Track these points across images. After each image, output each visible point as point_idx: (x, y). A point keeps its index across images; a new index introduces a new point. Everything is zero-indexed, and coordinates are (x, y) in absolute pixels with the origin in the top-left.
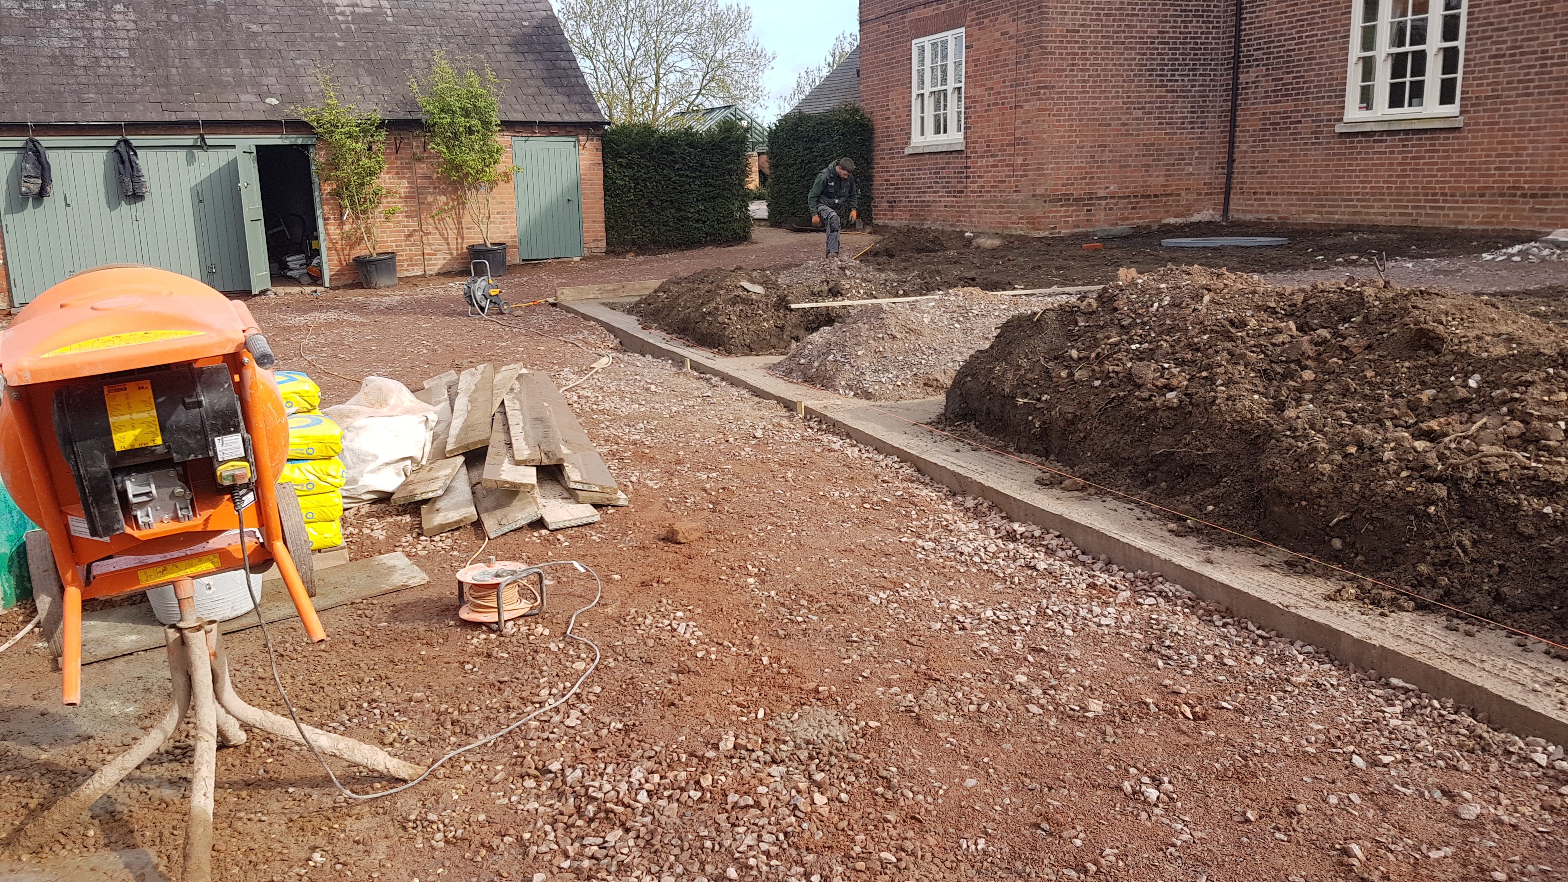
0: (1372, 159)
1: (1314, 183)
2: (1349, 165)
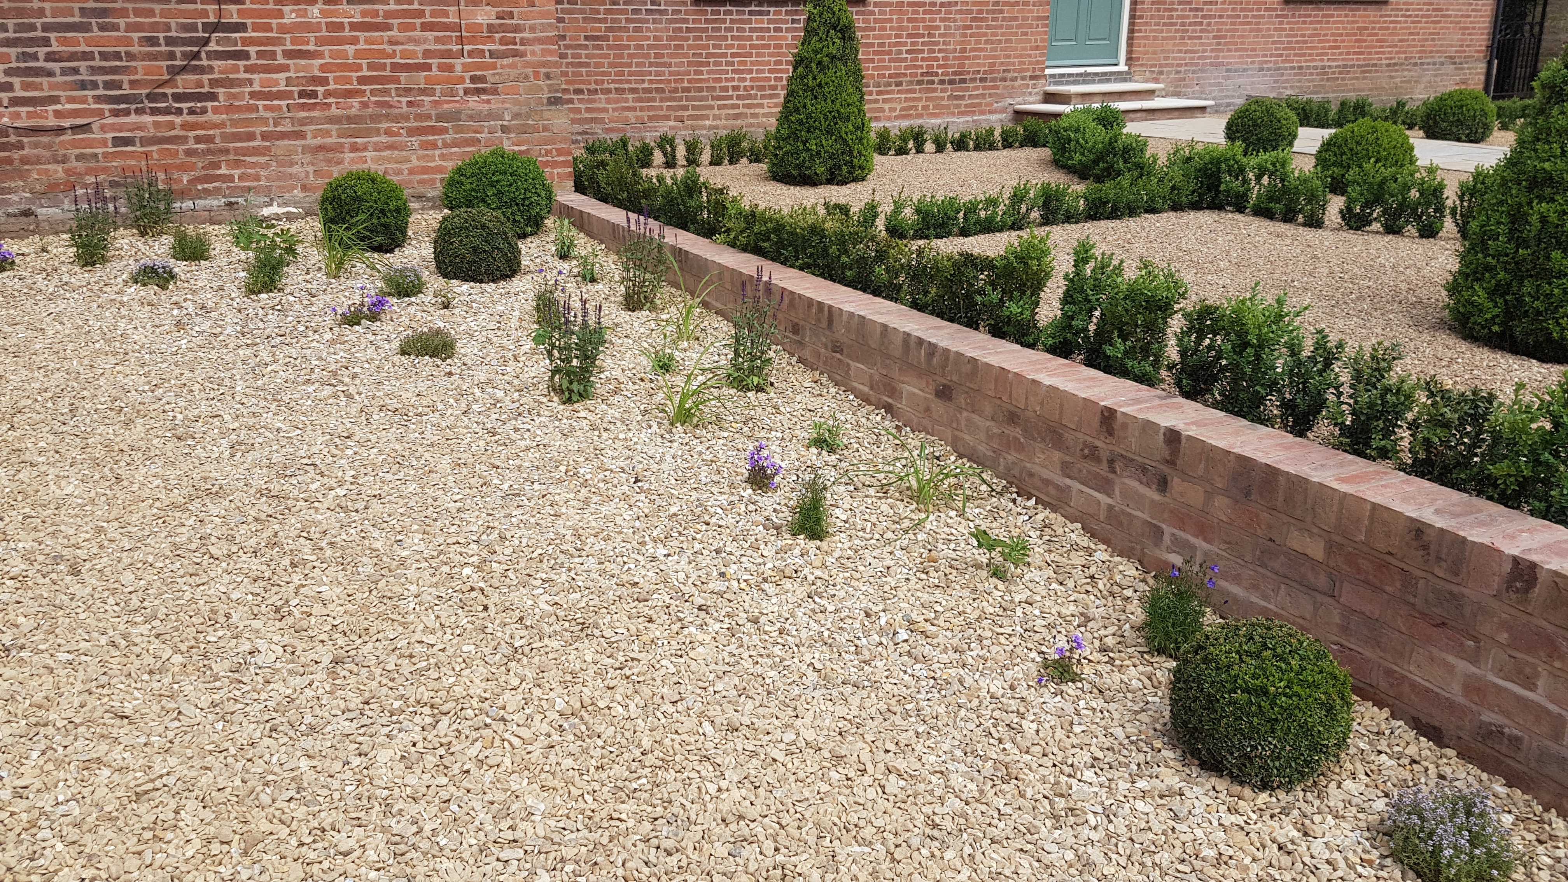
0: (750, 38)
1: (657, 74)
2: (715, 46)
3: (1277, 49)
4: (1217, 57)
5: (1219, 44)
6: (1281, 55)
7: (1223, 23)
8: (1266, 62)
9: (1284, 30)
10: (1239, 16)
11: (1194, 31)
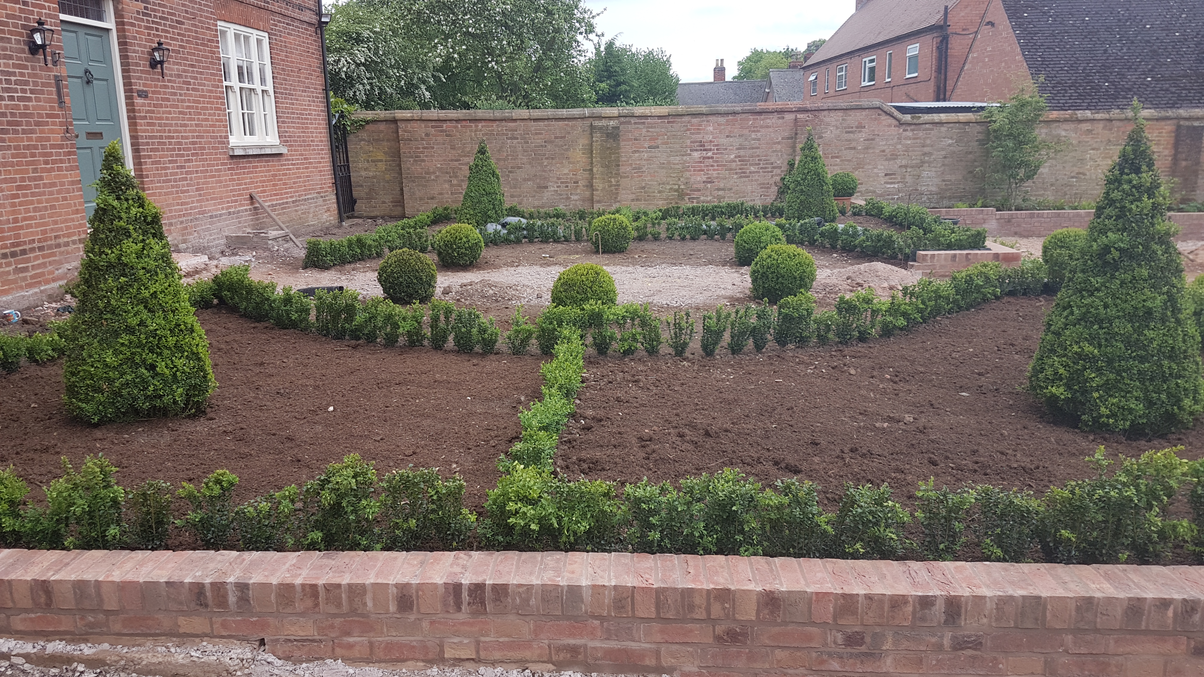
3: (234, 196)
4: (201, 207)
5: (200, 195)
6: (236, 201)
7: (199, 178)
8: (229, 207)
9: (234, 180)
10: (207, 171)
11: (183, 186)
